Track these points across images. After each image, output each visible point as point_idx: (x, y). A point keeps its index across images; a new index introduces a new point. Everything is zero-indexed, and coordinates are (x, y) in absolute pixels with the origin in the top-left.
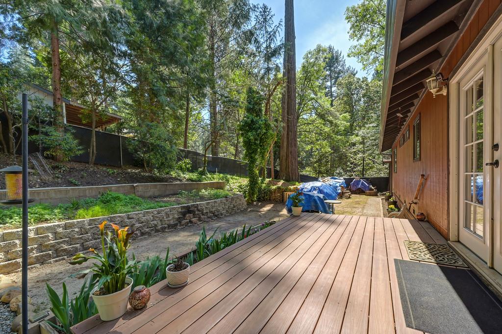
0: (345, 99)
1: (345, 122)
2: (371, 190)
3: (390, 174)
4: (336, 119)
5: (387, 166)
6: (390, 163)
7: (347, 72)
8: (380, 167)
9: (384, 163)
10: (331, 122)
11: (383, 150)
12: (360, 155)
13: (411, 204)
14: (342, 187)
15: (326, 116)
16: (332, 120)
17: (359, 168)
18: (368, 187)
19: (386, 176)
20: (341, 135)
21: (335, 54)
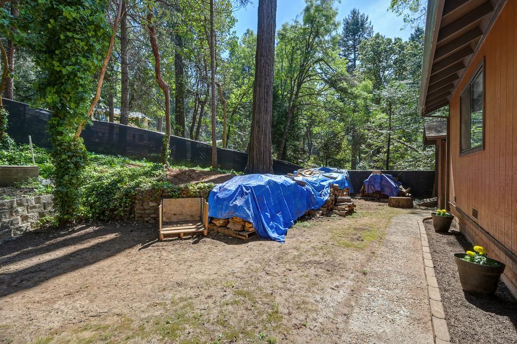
2: (402, 194)
15: (339, 82)
18: (396, 188)
19: (430, 169)
21: (360, 19)
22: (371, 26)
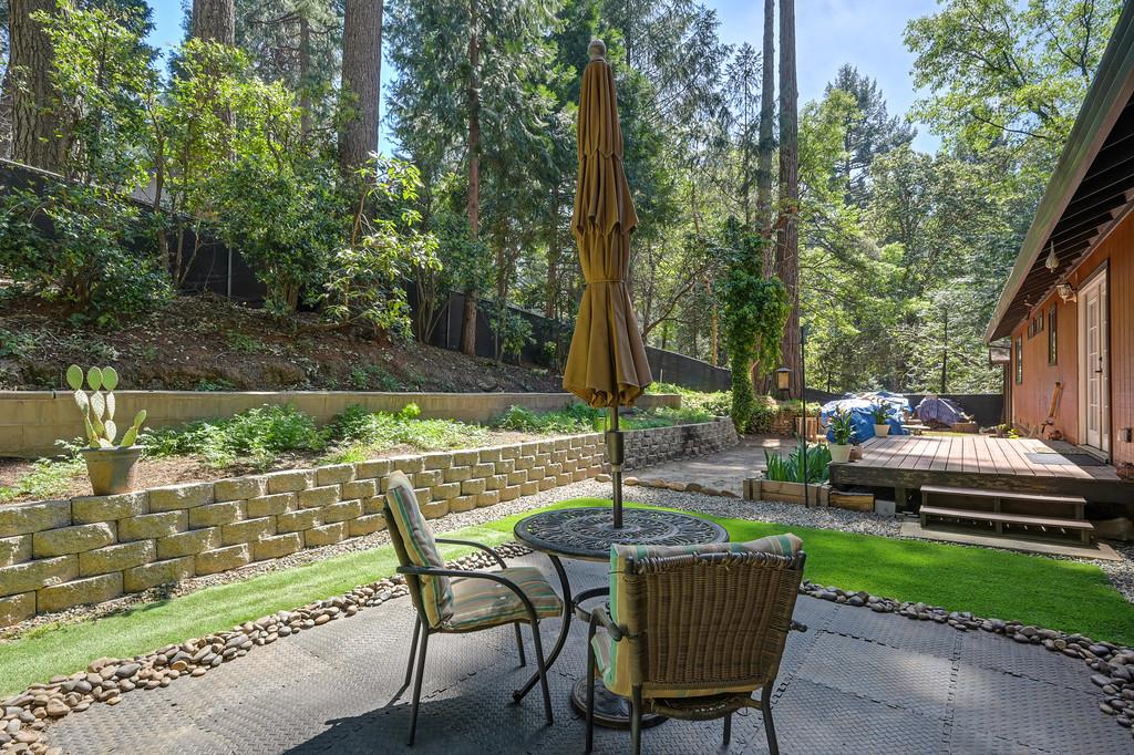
0: (891, 205)
1: (894, 267)
2: (964, 420)
3: (1007, 387)
4: (873, 259)
5: (999, 371)
6: (1008, 366)
7: (891, 130)
8: (986, 371)
9: (992, 364)
10: (859, 266)
12: (936, 345)
13: (1044, 425)
14: (906, 413)
15: (849, 251)
16: (863, 262)
17: (932, 374)
18: (957, 415)
19: (997, 392)
20: (881, 296)
21: (859, 88)
22: (882, 100)
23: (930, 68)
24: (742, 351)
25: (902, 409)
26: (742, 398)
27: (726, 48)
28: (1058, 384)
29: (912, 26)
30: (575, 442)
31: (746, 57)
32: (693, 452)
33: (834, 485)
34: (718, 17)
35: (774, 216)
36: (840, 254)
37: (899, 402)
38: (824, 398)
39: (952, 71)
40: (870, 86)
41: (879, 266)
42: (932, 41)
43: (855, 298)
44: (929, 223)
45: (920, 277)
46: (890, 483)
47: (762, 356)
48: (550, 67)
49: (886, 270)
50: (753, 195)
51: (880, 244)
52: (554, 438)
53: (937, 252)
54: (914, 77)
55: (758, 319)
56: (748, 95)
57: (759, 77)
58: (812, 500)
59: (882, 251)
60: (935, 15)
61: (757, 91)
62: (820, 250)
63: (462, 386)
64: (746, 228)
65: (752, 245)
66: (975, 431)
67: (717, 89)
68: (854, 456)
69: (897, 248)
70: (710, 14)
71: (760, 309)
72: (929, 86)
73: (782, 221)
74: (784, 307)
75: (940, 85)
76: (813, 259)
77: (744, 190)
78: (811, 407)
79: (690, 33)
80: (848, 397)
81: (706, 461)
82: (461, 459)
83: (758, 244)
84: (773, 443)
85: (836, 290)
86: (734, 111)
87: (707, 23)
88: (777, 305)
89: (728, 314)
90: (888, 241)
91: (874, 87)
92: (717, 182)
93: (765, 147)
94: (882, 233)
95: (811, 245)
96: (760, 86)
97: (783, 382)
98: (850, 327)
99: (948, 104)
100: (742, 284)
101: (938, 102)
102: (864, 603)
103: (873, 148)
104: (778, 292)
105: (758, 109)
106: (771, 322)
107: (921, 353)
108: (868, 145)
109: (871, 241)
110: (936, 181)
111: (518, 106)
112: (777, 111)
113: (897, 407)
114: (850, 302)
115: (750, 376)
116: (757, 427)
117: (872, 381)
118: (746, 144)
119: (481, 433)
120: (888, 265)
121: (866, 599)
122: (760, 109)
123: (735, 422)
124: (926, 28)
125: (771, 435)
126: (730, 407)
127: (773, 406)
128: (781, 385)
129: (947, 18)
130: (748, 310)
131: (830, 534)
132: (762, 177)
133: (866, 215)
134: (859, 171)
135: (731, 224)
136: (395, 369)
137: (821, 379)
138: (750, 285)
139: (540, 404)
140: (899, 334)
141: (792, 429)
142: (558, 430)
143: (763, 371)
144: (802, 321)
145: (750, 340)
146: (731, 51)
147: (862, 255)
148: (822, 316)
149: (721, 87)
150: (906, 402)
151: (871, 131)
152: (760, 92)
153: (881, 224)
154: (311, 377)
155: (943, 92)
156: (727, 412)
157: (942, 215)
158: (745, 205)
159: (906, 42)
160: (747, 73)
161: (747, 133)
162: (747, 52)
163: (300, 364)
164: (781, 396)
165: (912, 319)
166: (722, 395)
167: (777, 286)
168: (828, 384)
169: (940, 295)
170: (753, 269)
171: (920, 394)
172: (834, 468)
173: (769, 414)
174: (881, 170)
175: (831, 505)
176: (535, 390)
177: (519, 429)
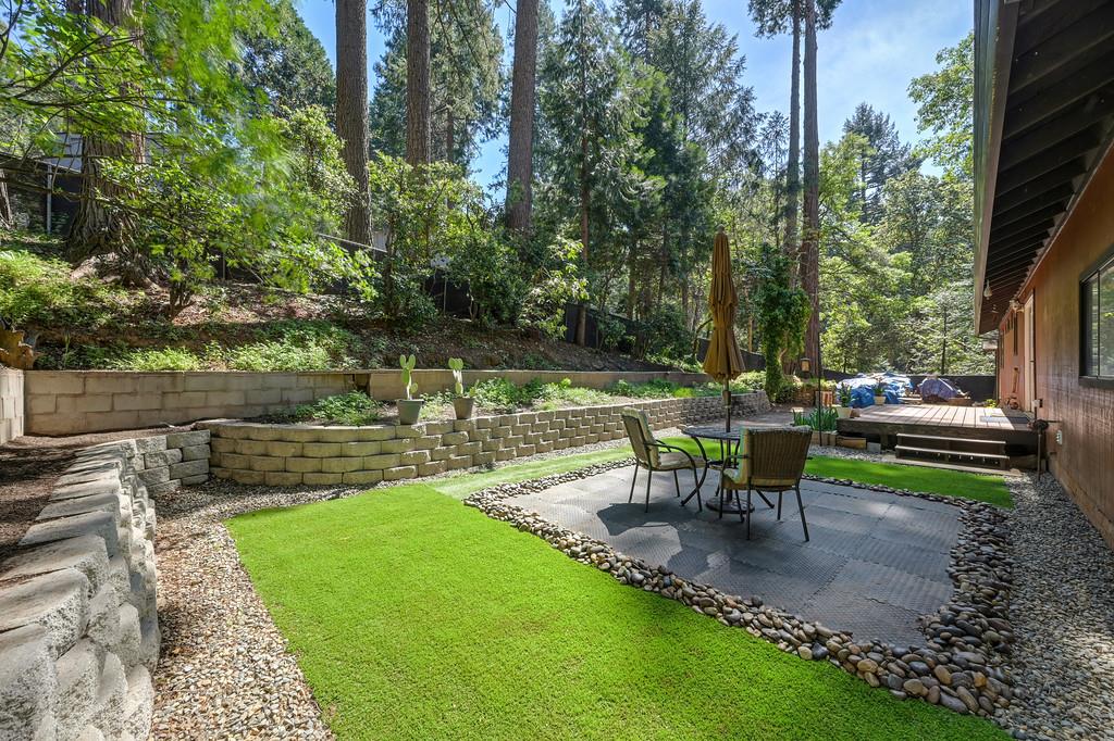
0: (901, 220)
1: (903, 272)
2: (960, 396)
3: (997, 371)
4: (884, 265)
5: (992, 357)
6: (997, 351)
7: (902, 155)
8: (979, 357)
9: (985, 352)
10: (872, 271)
11: (981, 332)
12: (938, 336)
14: (907, 389)
15: (863, 259)
16: (875, 269)
17: (934, 359)
18: (954, 392)
19: (992, 374)
20: (891, 295)
21: (874, 122)
22: (895, 131)
23: (930, 115)
24: (774, 342)
25: (904, 386)
26: (774, 377)
27: (761, 115)
28: (1016, 369)
29: (915, 82)
30: (663, 404)
31: (776, 122)
32: (739, 414)
33: (840, 433)
34: (754, 94)
35: (799, 243)
36: (855, 262)
37: (902, 381)
38: (838, 376)
39: (952, 115)
40: (884, 120)
41: (888, 271)
42: (933, 93)
43: (868, 297)
44: (935, 234)
45: (927, 278)
46: (878, 431)
47: (789, 346)
48: (638, 150)
49: (895, 275)
50: (782, 224)
51: (891, 252)
52: (649, 401)
53: (943, 257)
54: (918, 123)
55: (786, 319)
56: (778, 149)
57: (787, 136)
58: (825, 441)
59: (891, 259)
60: (935, 73)
61: (785, 146)
62: (839, 259)
63: (585, 368)
64: (777, 252)
65: (781, 264)
66: (968, 404)
67: (753, 146)
68: (853, 415)
69: (906, 256)
70: (748, 92)
71: (788, 312)
72: (932, 127)
73: (805, 247)
74: (807, 310)
75: (941, 128)
76: (832, 266)
77: (775, 221)
78: (828, 384)
79: (732, 105)
80: (859, 377)
81: (748, 420)
82: (604, 411)
83: (785, 264)
84: (799, 410)
85: (851, 291)
86: (767, 162)
87: (746, 97)
88: (801, 309)
89: (762, 316)
90: (899, 249)
91: (887, 121)
92: (754, 216)
93: (792, 188)
94: (893, 243)
95: (830, 254)
96: (788, 142)
97: (805, 367)
98: (864, 322)
99: (949, 142)
100: (774, 294)
101: (940, 140)
102: (850, 484)
103: (886, 170)
104: (802, 299)
105: (786, 159)
106: (796, 321)
107: (925, 343)
108: (882, 168)
109: (882, 251)
110: (942, 199)
111: (618, 181)
112: (801, 159)
113: (900, 385)
114: (864, 300)
115: (779, 361)
116: (786, 398)
117: (886, 363)
118: (776, 186)
119: (606, 397)
120: (896, 271)
121: (851, 483)
122: (787, 159)
123: (767, 394)
124: (927, 83)
125: (797, 404)
126: (764, 383)
127: (799, 383)
128: (804, 369)
129: (946, 75)
130: (779, 313)
131: (835, 460)
132: (789, 212)
133: (879, 228)
134: (874, 190)
135: (765, 248)
136: (547, 357)
137: (839, 362)
138: (780, 294)
139: (634, 380)
140: (905, 327)
141: (813, 399)
142: (650, 396)
143: (790, 357)
144: (821, 316)
145: (780, 334)
146: (765, 117)
147: (874, 263)
148: (840, 311)
149: (756, 144)
150: (908, 381)
151: (885, 157)
152: (788, 147)
153: (890, 236)
154: (505, 361)
155: (945, 132)
156: (761, 387)
157: (948, 226)
158: (775, 232)
159: (911, 95)
160: (778, 133)
161: (777, 177)
162: (778, 118)
163: (499, 354)
164: (803, 376)
165: (918, 315)
166: (756, 374)
167: (802, 295)
168: (844, 366)
169: (940, 296)
170: (783, 283)
171: (921, 374)
172: (839, 422)
173: (795, 389)
174: (893, 191)
175: (838, 445)
176: (628, 370)
177: (626, 395)
